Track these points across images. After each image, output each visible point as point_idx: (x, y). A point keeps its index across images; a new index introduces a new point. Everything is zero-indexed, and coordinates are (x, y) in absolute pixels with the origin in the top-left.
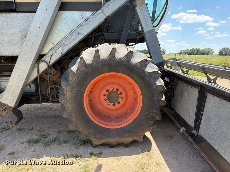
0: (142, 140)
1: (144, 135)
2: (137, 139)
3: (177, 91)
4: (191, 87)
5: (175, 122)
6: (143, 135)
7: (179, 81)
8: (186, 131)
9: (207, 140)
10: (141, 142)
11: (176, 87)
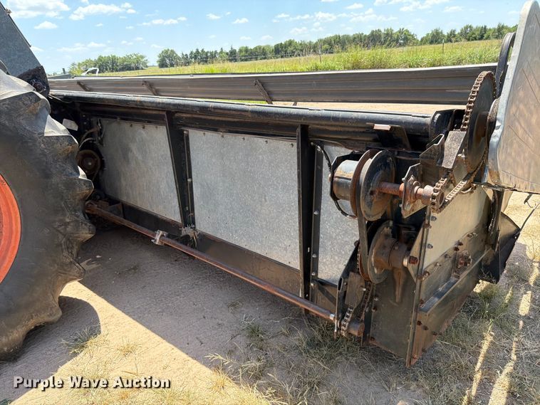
0: (60, 313)
1: (60, 297)
2: (43, 318)
3: (109, 150)
4: (144, 128)
5: (133, 226)
6: (57, 300)
7: (105, 121)
8: (168, 236)
9: (219, 236)
10: (59, 320)
11: (102, 139)
